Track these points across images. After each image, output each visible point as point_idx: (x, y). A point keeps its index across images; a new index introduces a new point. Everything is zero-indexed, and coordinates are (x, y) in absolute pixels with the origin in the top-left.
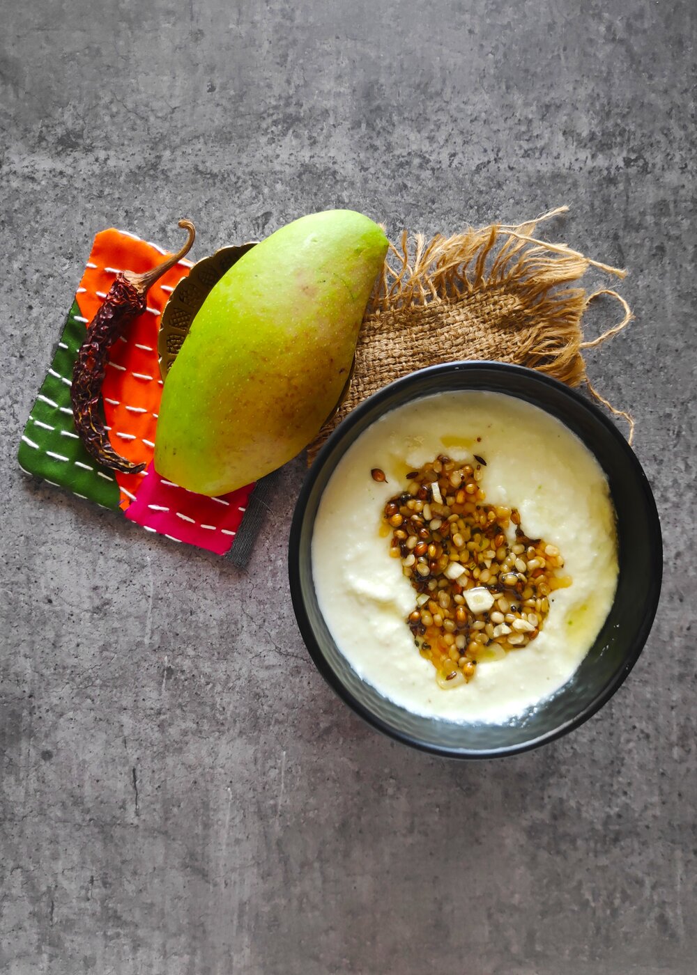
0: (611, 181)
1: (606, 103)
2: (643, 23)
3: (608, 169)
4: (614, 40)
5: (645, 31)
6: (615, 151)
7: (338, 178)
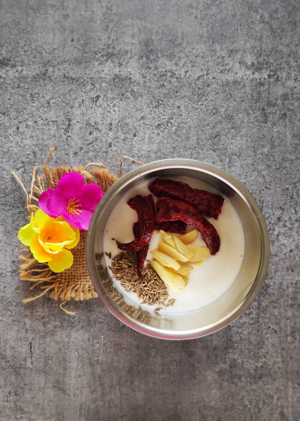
0: (261, 84)
1: (259, 49)
2: (277, 15)
3: (260, 79)
4: (264, 22)
5: (278, 19)
6: (264, 71)
7: (132, 81)
